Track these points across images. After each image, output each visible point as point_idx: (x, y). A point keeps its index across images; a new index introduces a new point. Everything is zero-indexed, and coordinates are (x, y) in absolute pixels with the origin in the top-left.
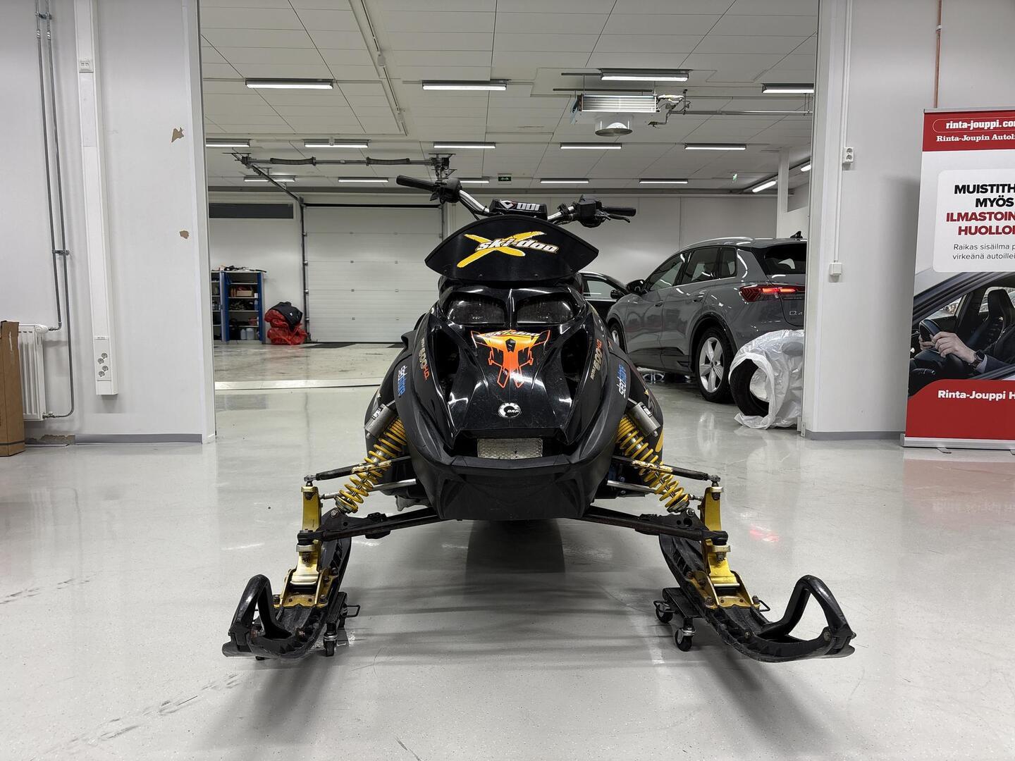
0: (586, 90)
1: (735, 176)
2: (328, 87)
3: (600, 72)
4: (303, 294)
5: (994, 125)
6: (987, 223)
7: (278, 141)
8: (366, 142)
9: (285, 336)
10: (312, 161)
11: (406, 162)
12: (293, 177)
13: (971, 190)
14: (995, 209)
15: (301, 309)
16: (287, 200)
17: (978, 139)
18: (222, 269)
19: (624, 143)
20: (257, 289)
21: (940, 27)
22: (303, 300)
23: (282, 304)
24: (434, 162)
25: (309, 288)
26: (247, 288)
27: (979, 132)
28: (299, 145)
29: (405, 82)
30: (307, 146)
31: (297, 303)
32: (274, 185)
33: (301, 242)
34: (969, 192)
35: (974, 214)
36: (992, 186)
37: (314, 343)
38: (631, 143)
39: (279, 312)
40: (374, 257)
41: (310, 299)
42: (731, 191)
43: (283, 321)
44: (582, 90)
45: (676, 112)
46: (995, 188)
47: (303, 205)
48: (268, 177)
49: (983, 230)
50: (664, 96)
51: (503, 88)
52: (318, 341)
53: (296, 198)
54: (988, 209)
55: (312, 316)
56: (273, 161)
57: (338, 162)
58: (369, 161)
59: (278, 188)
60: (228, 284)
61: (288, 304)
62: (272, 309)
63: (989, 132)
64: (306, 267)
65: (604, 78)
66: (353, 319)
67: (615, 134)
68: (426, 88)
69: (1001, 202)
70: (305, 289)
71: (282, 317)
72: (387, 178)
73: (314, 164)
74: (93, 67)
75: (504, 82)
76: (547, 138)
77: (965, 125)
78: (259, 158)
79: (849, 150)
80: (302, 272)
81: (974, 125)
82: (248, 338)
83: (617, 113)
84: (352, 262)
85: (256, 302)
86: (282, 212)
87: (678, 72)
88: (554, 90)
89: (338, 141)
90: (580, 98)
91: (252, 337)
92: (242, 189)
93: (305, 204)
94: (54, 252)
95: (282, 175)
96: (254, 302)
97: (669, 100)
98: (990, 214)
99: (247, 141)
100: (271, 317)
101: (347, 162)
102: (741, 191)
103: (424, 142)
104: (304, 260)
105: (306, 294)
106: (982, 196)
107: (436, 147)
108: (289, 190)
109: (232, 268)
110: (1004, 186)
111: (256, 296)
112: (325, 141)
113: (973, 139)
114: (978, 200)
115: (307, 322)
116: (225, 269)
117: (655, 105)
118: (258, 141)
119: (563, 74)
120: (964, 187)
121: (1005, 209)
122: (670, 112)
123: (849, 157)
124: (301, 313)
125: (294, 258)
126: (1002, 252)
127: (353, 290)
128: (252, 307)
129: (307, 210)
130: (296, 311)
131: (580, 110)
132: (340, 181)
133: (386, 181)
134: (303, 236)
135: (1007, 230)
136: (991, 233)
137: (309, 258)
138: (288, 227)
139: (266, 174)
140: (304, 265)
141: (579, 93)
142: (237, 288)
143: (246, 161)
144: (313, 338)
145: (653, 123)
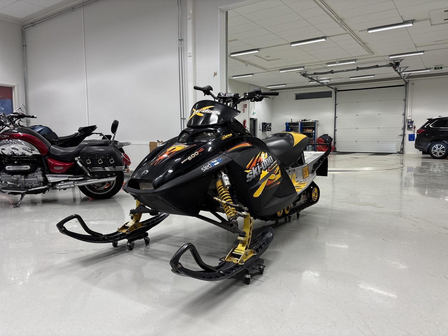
2: (324, 40)
4: (334, 131)
7: (316, 65)
8: (355, 60)
9: (324, 149)
10: (332, 72)
11: (376, 67)
12: (330, 79)
15: (332, 137)
16: (330, 90)
18: (301, 121)
20: (314, 129)
22: (334, 133)
23: (324, 135)
24: (391, 65)
25: (337, 128)
26: (310, 128)
28: (325, 66)
29: (360, 31)
30: (328, 66)
31: (331, 135)
32: (320, 84)
33: (335, 108)
37: (337, 152)
39: (322, 138)
40: (368, 112)
41: (337, 132)
43: (323, 142)
47: (336, 91)
48: (317, 81)
51: (411, 25)
52: (340, 151)
53: (333, 88)
55: (337, 140)
56: (315, 74)
57: (343, 71)
58: (358, 69)
59: (323, 85)
60: (302, 127)
61: (327, 135)
62: (320, 137)
64: (336, 118)
66: (356, 141)
68: (370, 32)
70: (335, 128)
71: (323, 141)
72: (373, 75)
73: (333, 73)
74: (191, 55)
75: (412, 21)
78: (309, 73)
80: (334, 120)
82: (309, 149)
84: (357, 115)
85: (313, 134)
86: (327, 95)
88: (444, 20)
89: (340, 62)
91: (311, 149)
92: (311, 86)
93: (337, 90)
94: (181, 119)
95: (325, 79)
96: (312, 134)
99: (303, 67)
100: (319, 140)
101: (347, 71)
103: (384, 56)
104: (335, 115)
105: (335, 130)
107: (390, 57)
108: (328, 85)
109: (305, 120)
111: (314, 132)
112: (335, 63)
115: (335, 143)
116: (302, 121)
118: (308, 66)
119: (445, 11)
124: (332, 139)
125: (331, 115)
127: (357, 128)
128: (312, 137)
129: (338, 93)
130: (330, 138)
132: (351, 79)
133: (373, 76)
134: (336, 105)
137: (337, 114)
138: (330, 101)
139: (316, 79)
140: (335, 117)
142: (306, 128)
143: (304, 75)
144: (337, 150)
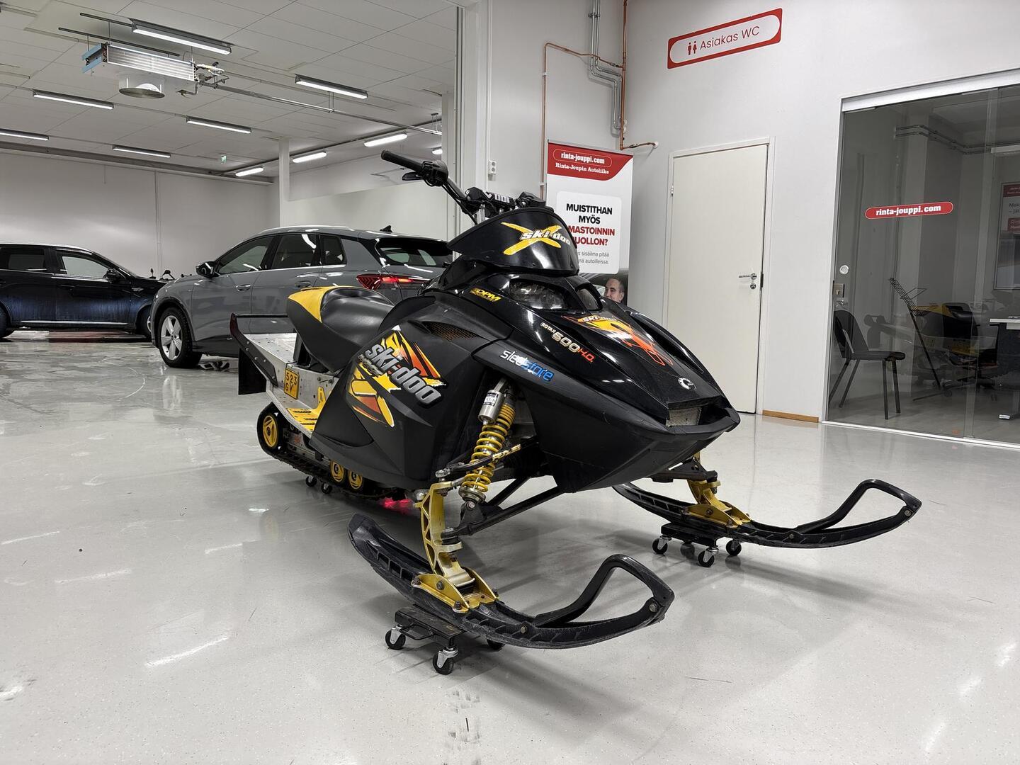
0: (112, 40)
1: (224, 158)
3: (131, 23)
5: (588, 159)
6: (585, 235)
13: (576, 208)
14: (590, 225)
17: (580, 169)
19: (117, 104)
21: (546, 74)
27: (580, 164)
34: (575, 210)
35: (578, 227)
36: (588, 207)
38: (126, 106)
42: (210, 172)
44: (108, 39)
45: (208, 85)
46: (590, 208)
49: (583, 241)
50: (203, 66)
54: (586, 224)
63: (586, 165)
65: (136, 31)
67: (143, 96)
69: (593, 220)
76: (19, 81)
77: (572, 157)
79: (493, 164)
81: (578, 158)
83: (150, 73)
87: (219, 43)
88: (60, 29)
90: (104, 47)
97: (209, 71)
98: (587, 228)
102: (221, 173)
106: (583, 214)
110: (595, 207)
113: (576, 168)
114: (580, 217)
117: (193, 73)
119: (81, 14)
120: (572, 205)
121: (595, 226)
122: (202, 83)
123: (493, 170)
126: (594, 258)
131: (105, 61)
135: (597, 242)
136: (588, 243)
141: (104, 42)
145: (182, 92)
